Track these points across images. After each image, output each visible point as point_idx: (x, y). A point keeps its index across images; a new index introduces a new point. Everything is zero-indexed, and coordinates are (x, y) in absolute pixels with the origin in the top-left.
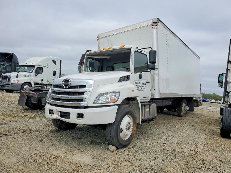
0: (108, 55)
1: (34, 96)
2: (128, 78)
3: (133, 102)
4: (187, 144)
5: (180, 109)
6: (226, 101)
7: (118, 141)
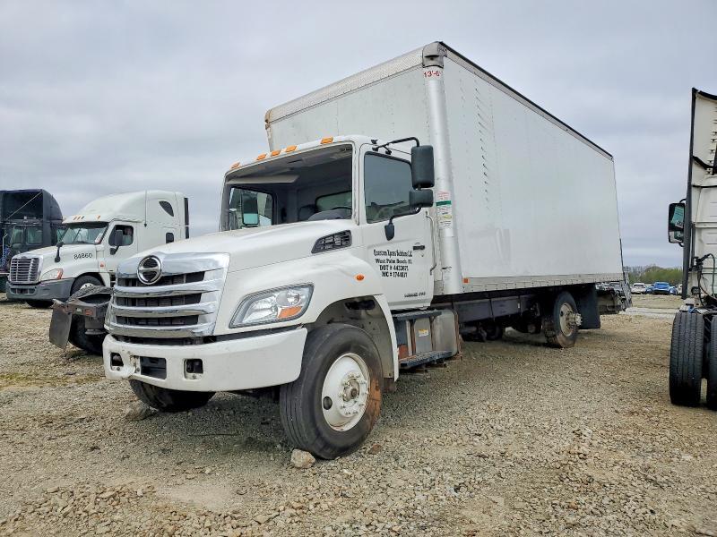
0: (292, 172)
1: (89, 313)
2: (345, 238)
3: (369, 312)
4: (550, 434)
5: (552, 324)
6: (693, 289)
7: (319, 434)
